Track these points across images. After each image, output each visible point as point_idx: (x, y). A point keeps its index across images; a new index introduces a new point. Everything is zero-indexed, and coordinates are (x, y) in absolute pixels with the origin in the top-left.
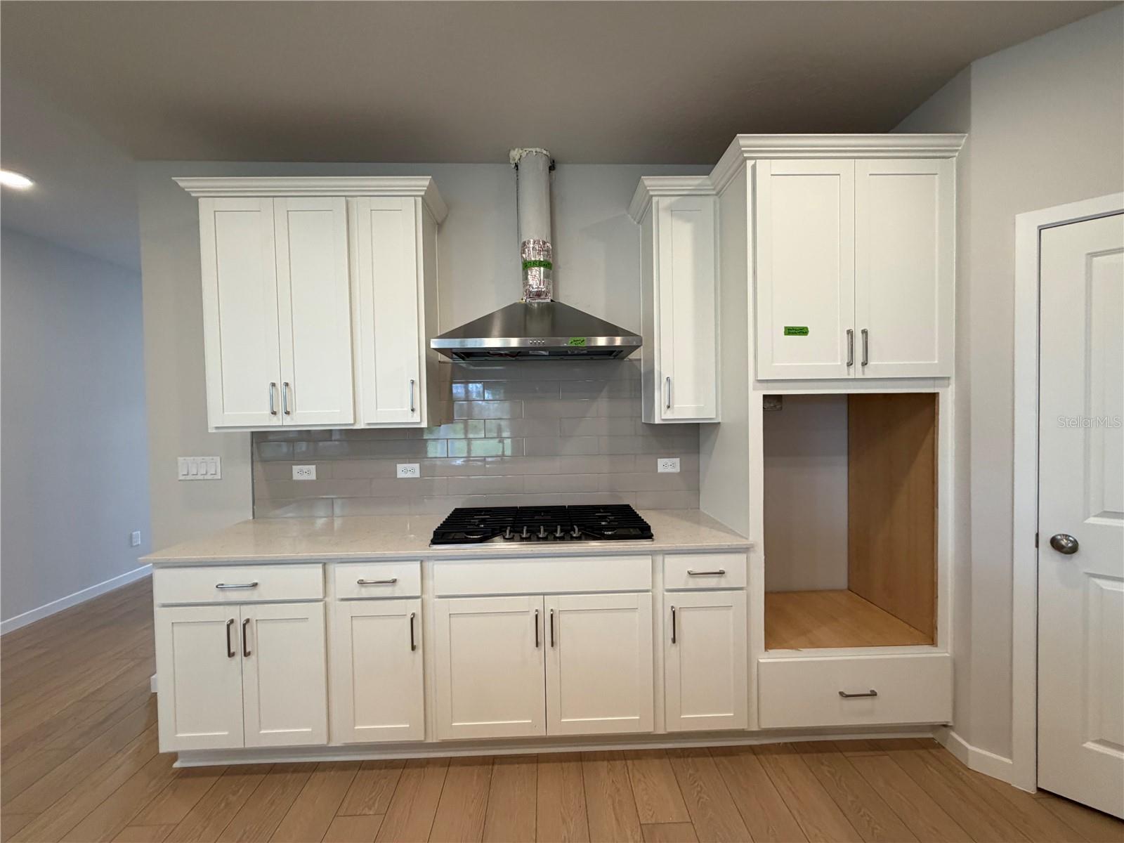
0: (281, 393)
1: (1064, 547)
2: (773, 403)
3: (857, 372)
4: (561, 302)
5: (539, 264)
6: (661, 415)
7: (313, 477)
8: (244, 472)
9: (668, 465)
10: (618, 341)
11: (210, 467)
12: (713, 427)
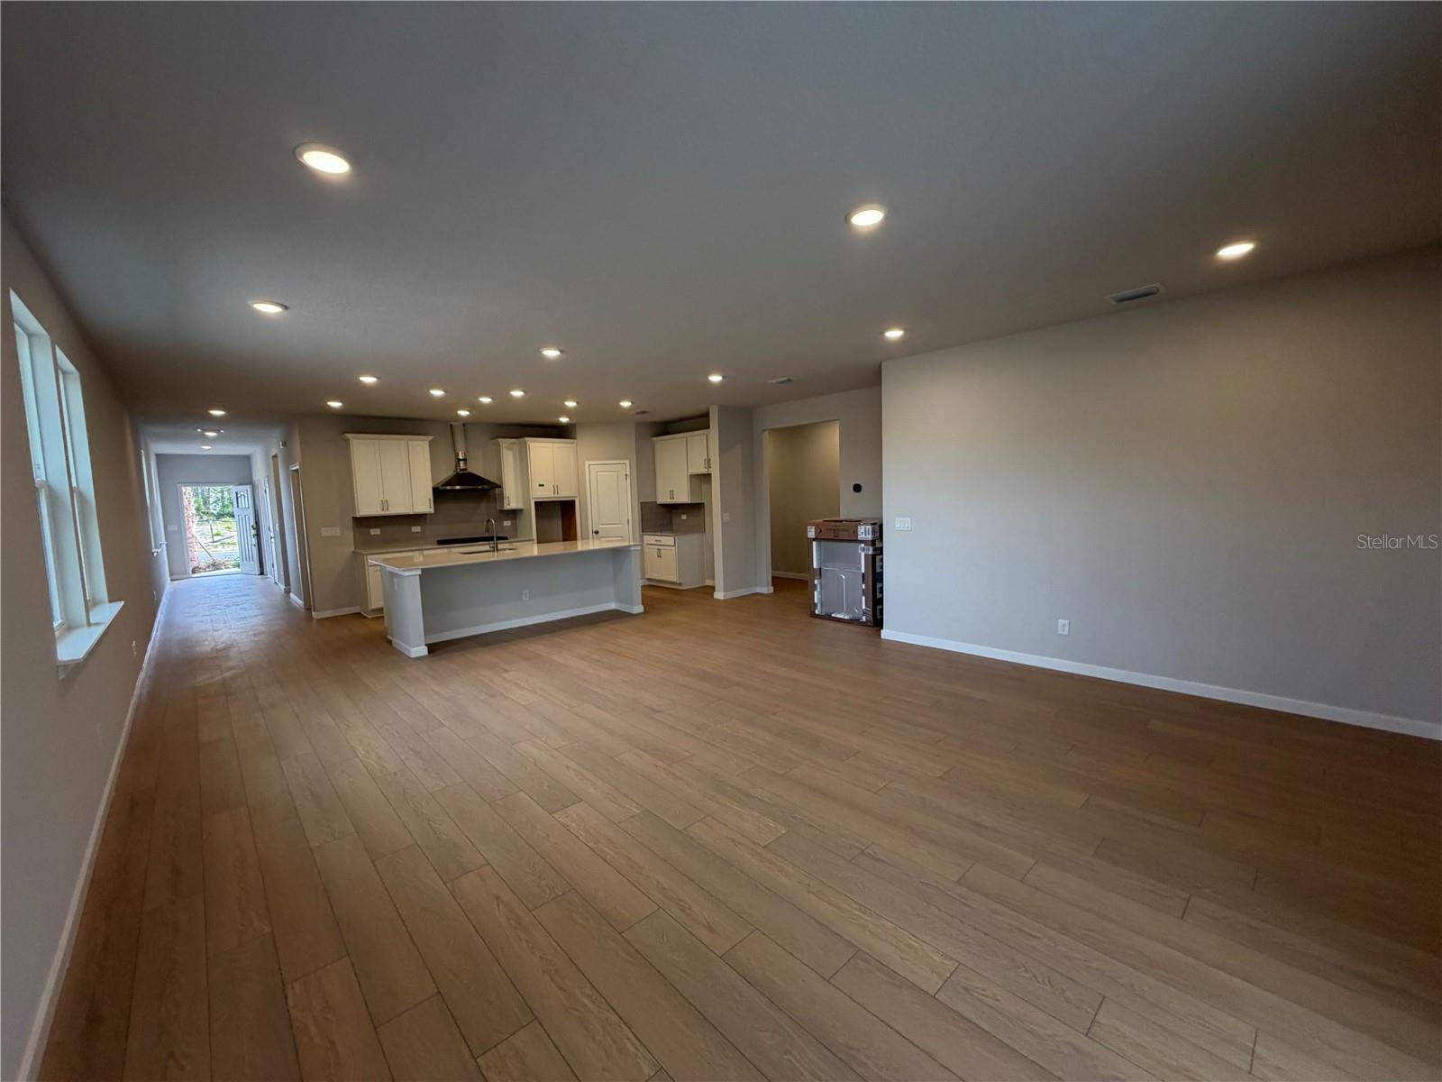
0: (385, 504)
1: (597, 532)
2: (537, 504)
3: (556, 495)
4: (472, 472)
5: (462, 460)
6: (506, 507)
7: (379, 533)
8: (350, 533)
9: (507, 523)
10: (486, 487)
11: (336, 531)
12: (521, 510)
